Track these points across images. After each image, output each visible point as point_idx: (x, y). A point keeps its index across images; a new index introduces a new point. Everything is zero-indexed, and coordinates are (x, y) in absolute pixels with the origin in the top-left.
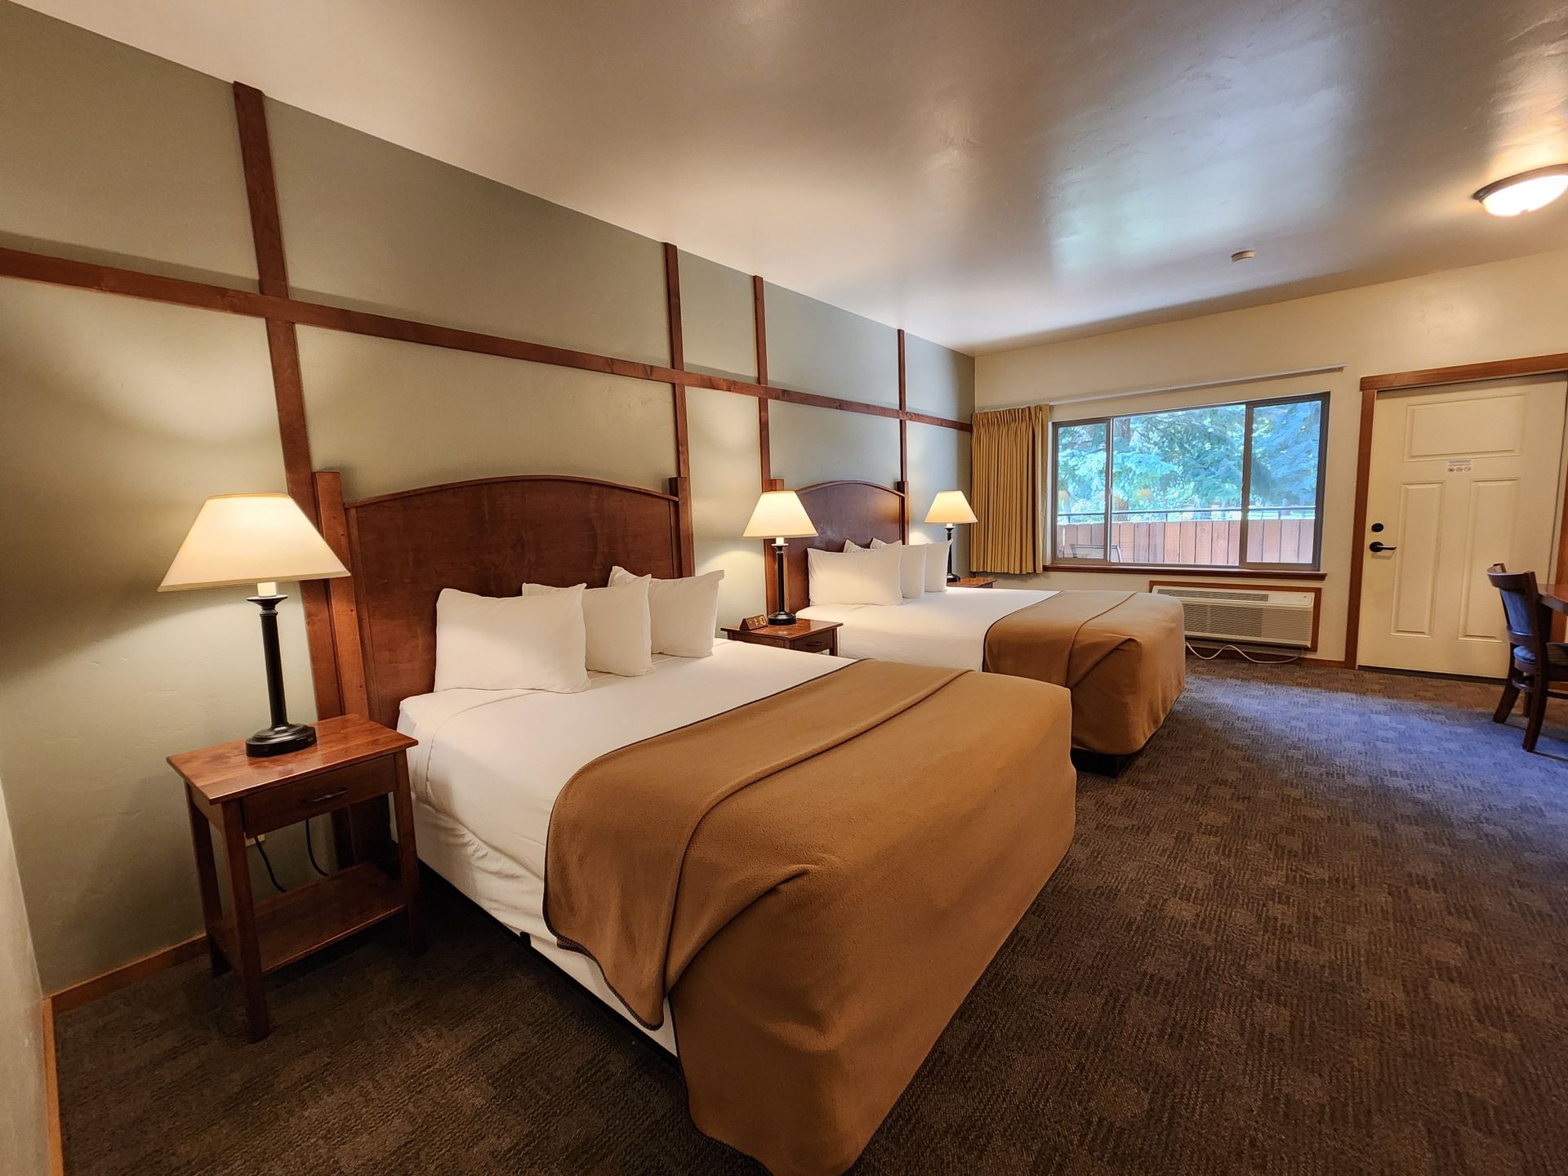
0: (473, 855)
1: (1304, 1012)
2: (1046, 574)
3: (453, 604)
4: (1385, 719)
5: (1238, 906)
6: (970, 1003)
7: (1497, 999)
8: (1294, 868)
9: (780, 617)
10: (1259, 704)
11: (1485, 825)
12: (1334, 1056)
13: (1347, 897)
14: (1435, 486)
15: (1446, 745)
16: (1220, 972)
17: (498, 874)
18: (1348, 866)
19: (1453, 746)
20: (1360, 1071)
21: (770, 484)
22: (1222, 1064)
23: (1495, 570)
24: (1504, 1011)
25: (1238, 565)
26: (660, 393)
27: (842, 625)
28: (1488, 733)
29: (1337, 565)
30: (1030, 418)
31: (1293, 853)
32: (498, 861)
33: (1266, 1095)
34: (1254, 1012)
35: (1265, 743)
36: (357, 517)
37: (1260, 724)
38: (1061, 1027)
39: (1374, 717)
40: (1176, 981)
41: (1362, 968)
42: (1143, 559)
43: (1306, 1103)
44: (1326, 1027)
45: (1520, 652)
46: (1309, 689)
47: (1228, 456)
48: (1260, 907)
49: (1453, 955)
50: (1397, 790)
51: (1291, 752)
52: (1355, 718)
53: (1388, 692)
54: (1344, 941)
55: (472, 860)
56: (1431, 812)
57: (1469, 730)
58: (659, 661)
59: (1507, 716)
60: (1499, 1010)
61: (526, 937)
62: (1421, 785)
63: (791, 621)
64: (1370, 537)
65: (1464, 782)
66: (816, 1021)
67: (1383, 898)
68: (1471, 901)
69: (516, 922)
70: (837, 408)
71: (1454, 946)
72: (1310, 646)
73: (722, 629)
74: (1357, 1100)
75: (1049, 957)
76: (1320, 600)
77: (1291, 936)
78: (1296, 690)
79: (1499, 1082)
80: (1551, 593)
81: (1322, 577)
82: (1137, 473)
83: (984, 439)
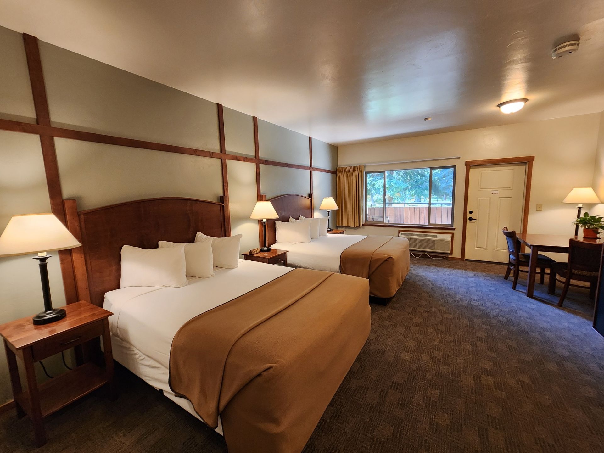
0: (138, 358)
1: (443, 391)
2: (363, 227)
3: (127, 251)
4: (472, 279)
5: (424, 353)
6: (334, 399)
7: (500, 380)
8: (442, 337)
9: (265, 249)
10: (433, 275)
11: (500, 317)
12: (452, 406)
13: (458, 347)
14: (488, 199)
15: (490, 288)
16: (418, 379)
17: (149, 366)
18: (459, 335)
19: (492, 289)
20: (459, 411)
21: (261, 198)
22: (417, 413)
23: (504, 230)
24: (502, 384)
25: (427, 224)
26: (216, 162)
27: (288, 251)
28: (503, 283)
29: (458, 225)
30: (357, 170)
31: (442, 332)
32: (149, 361)
33: (430, 423)
34: (428, 392)
35: (435, 290)
36: (84, 218)
37: (434, 283)
38: (365, 405)
39: (469, 279)
40: (404, 384)
41: (462, 373)
42: (397, 222)
43: (443, 425)
44: (450, 396)
45: (512, 257)
46: (450, 269)
47: (425, 181)
48: (431, 353)
49: (488, 366)
50: (475, 306)
51: (444, 293)
52: (463, 279)
53: (474, 269)
54: (456, 363)
55: (138, 360)
56: (485, 314)
57: (497, 282)
58: (217, 271)
59: (508, 277)
60: (501, 384)
61: (161, 391)
62: (482, 303)
63: (269, 250)
64: (469, 216)
65: (495, 302)
66: (276, 421)
67: (469, 347)
68: (495, 345)
69: (157, 385)
70: (286, 167)
71: (489, 362)
72: (450, 253)
73: (242, 254)
74: (458, 421)
75: (362, 378)
76: (453, 237)
77: (440, 363)
78: (446, 269)
79: (500, 410)
80: (521, 237)
81: (454, 229)
82: (395, 187)
83: (341, 177)
